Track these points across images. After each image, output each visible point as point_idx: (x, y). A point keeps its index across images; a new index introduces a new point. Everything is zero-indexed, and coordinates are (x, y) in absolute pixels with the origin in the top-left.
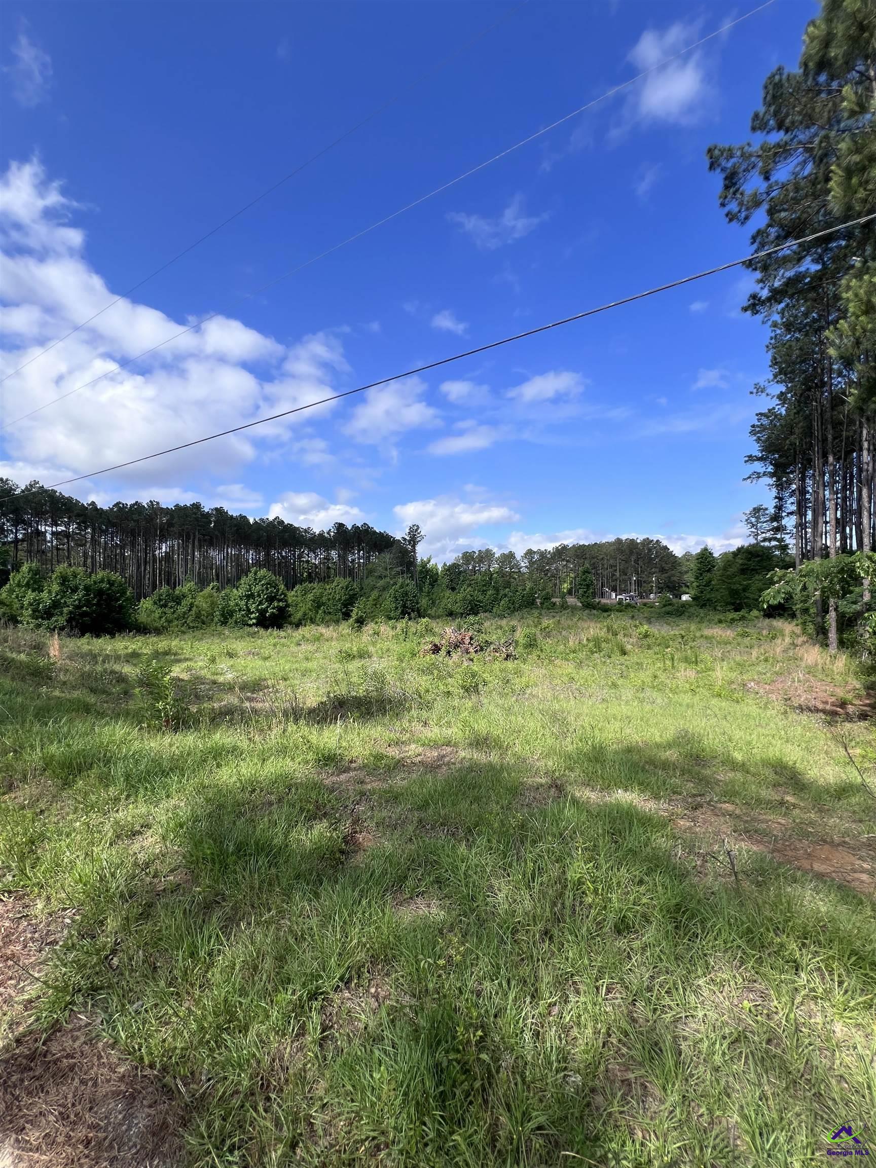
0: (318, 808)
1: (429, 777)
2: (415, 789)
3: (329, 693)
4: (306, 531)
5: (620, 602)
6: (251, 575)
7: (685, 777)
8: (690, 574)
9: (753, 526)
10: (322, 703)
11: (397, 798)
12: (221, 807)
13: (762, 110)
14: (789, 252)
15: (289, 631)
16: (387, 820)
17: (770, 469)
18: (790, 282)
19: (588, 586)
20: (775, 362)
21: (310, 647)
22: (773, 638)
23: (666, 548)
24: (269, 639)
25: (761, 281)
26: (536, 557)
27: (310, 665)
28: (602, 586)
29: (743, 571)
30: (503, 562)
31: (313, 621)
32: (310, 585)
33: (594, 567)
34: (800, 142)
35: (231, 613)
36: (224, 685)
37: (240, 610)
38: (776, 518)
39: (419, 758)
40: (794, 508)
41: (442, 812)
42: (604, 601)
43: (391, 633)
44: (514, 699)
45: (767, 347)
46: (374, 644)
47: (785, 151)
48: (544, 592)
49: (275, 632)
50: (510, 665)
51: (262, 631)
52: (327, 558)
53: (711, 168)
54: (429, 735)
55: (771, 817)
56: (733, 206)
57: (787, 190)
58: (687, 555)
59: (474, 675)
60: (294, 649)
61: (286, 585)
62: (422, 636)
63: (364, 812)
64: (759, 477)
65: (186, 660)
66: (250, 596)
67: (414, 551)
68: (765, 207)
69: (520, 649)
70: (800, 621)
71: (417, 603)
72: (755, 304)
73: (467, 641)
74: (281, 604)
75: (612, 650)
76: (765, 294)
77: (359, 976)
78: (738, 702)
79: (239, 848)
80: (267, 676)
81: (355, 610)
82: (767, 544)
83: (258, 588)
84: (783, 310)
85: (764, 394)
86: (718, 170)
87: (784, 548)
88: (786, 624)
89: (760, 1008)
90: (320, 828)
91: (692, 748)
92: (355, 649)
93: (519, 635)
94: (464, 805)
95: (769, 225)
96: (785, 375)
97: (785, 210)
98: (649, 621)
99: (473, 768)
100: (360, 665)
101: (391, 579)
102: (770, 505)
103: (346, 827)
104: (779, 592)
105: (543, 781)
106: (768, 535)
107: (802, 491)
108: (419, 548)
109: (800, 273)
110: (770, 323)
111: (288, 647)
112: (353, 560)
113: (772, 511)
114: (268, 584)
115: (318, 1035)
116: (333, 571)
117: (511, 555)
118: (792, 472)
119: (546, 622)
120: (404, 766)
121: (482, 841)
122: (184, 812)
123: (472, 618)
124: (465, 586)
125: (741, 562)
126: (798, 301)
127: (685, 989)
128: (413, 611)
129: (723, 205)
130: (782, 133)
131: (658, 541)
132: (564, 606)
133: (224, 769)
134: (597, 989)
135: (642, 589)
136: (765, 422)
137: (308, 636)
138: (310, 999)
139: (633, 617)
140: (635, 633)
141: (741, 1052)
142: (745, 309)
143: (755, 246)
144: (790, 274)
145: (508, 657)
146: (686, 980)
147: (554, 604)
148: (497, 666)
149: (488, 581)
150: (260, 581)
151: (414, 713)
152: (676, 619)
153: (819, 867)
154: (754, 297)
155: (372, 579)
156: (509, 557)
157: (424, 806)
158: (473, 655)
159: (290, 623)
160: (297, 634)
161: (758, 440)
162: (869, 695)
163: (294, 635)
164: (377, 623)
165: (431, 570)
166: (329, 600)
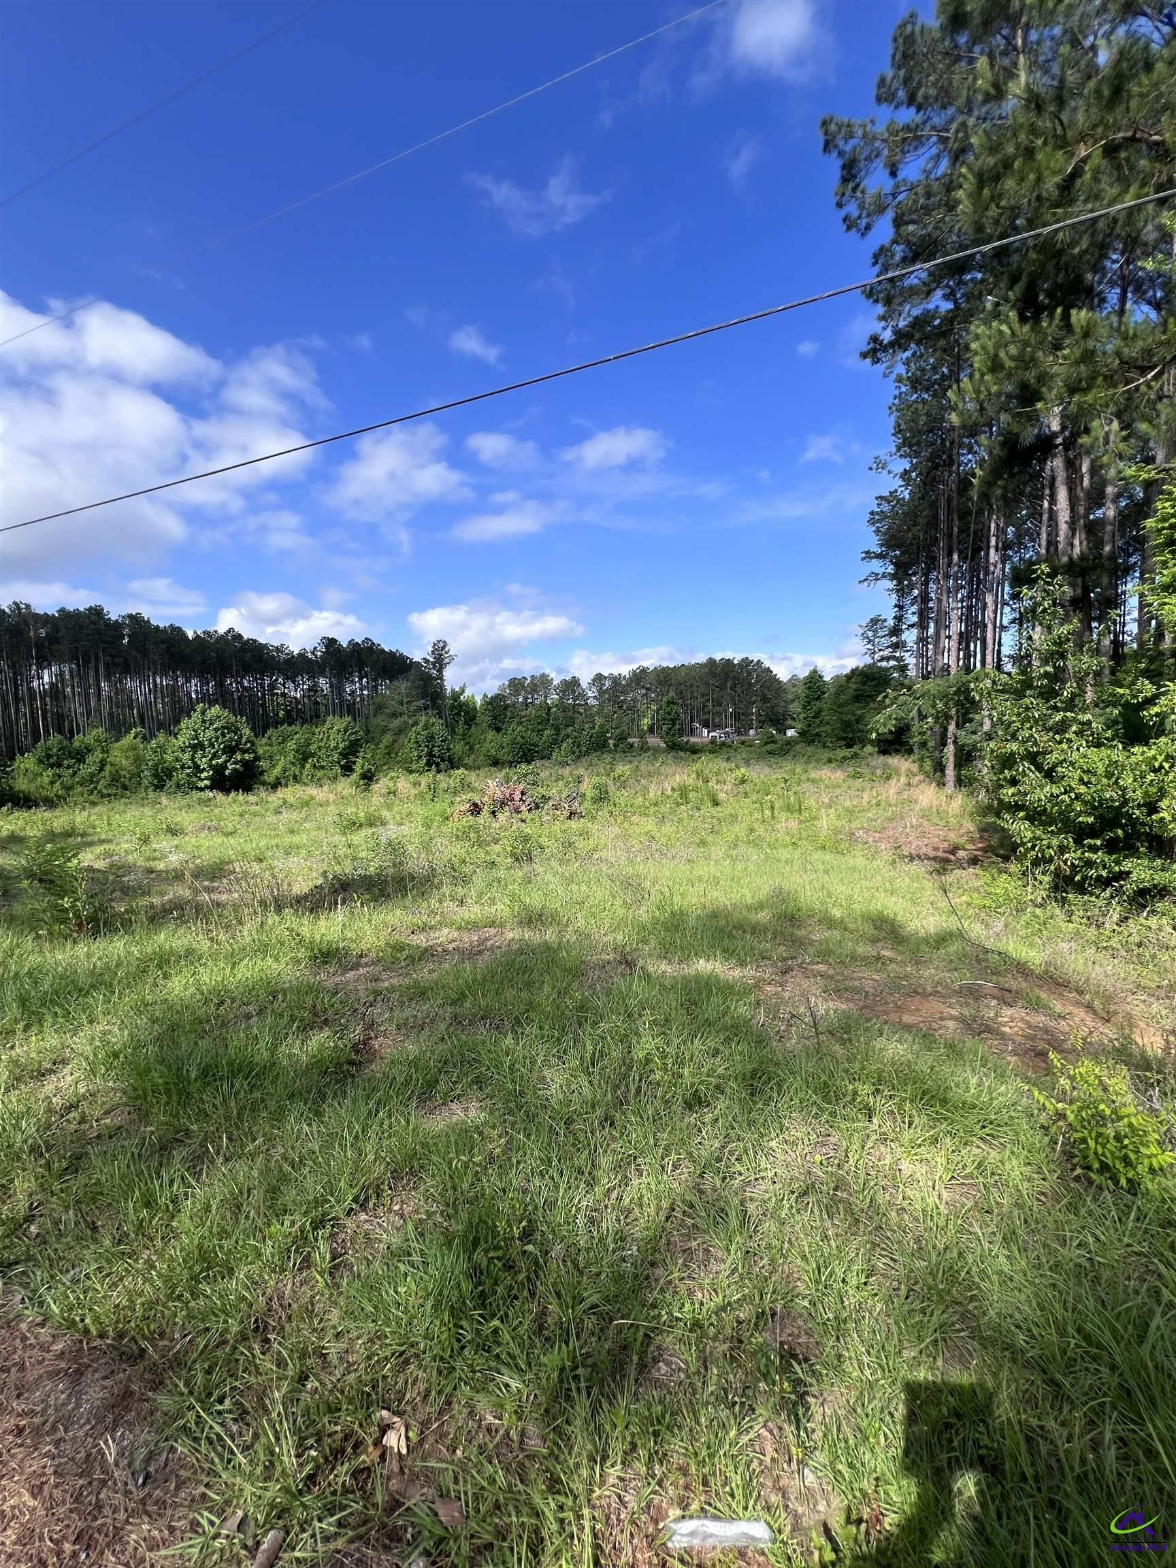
0: (316, 1015)
1: (467, 966)
2: (449, 980)
3: (326, 873)
4: (278, 649)
5: (713, 741)
6: (196, 716)
7: (777, 940)
8: (796, 704)
9: (869, 641)
10: (316, 887)
11: (424, 994)
12: (174, 1027)
13: (889, 72)
14: (916, 281)
15: (263, 795)
16: (411, 1020)
17: (891, 569)
18: (919, 323)
19: (673, 721)
20: (898, 430)
21: (295, 816)
22: (888, 778)
23: (768, 670)
24: (230, 805)
25: (883, 318)
26: (607, 684)
27: (296, 839)
28: (692, 721)
29: (857, 698)
30: (563, 692)
31: (296, 779)
32: (290, 729)
33: (680, 694)
34: (934, 128)
35: (169, 773)
36: (167, 872)
37: (183, 767)
38: (896, 631)
39: (454, 945)
40: (915, 619)
41: (483, 1004)
42: (693, 740)
43: (413, 791)
44: (577, 865)
45: (890, 408)
46: (389, 807)
47: (916, 137)
48: (618, 731)
49: (241, 797)
50: (574, 824)
51: (220, 797)
52: (314, 689)
53: (825, 149)
54: (467, 916)
55: (865, 974)
56: (852, 209)
57: (916, 194)
58: (794, 679)
59: (526, 839)
60: (271, 818)
61: (253, 729)
62: (455, 793)
63: (380, 1014)
64: (877, 580)
65: (102, 842)
66: (198, 747)
67: (441, 677)
68: (890, 214)
69: (587, 805)
70: (917, 757)
71: (449, 750)
72: (875, 350)
73: (517, 796)
74: (247, 756)
75: (702, 800)
76: (887, 336)
77: (378, 1195)
78: (843, 854)
79: (204, 1072)
80: (233, 857)
81: (360, 761)
82: (884, 664)
83: (209, 734)
84: (908, 360)
85: (885, 472)
86: (835, 154)
87: (903, 669)
88: (903, 760)
89: (830, 1159)
90: (320, 1040)
91: (787, 907)
92: (363, 814)
93: (587, 788)
94: (510, 994)
95: (895, 242)
96: (910, 446)
97: (913, 222)
98: (747, 763)
99: (525, 949)
100: (369, 834)
101: (410, 717)
102: (889, 614)
103: (356, 1032)
104: (890, 718)
105: (611, 957)
106: (886, 653)
107: (924, 598)
108: (448, 673)
109: (929, 311)
110: (893, 376)
111: (263, 816)
112: (353, 693)
113: (891, 622)
114: (224, 728)
115: (326, 1265)
116: (323, 708)
117: (575, 682)
118: (914, 574)
119: (622, 768)
120: (433, 954)
121: (531, 1030)
122: (119, 1037)
123: (523, 767)
124: (514, 725)
125: (854, 686)
126: (926, 348)
127: (755, 1153)
128: (443, 760)
129: (840, 205)
130: (913, 110)
131: (759, 661)
132: (644, 748)
133: (176, 979)
134: (663, 1167)
135: (741, 722)
136: (886, 508)
137: (291, 799)
138: (315, 1229)
139: (728, 758)
140: (731, 778)
141: (808, 1203)
142: (864, 356)
143: (877, 268)
144: (916, 312)
145: (572, 814)
146: (758, 1145)
147: (632, 746)
148: (557, 827)
149: (545, 717)
150: (211, 724)
151: (446, 890)
152: (779, 760)
153: (907, 1019)
154: (875, 339)
155: (383, 717)
156: (571, 685)
157: (460, 999)
158: (526, 815)
159: (264, 784)
160: (275, 798)
161: (877, 531)
162: (981, 837)
163: (270, 799)
164: (392, 778)
165: (466, 704)
166: (320, 748)
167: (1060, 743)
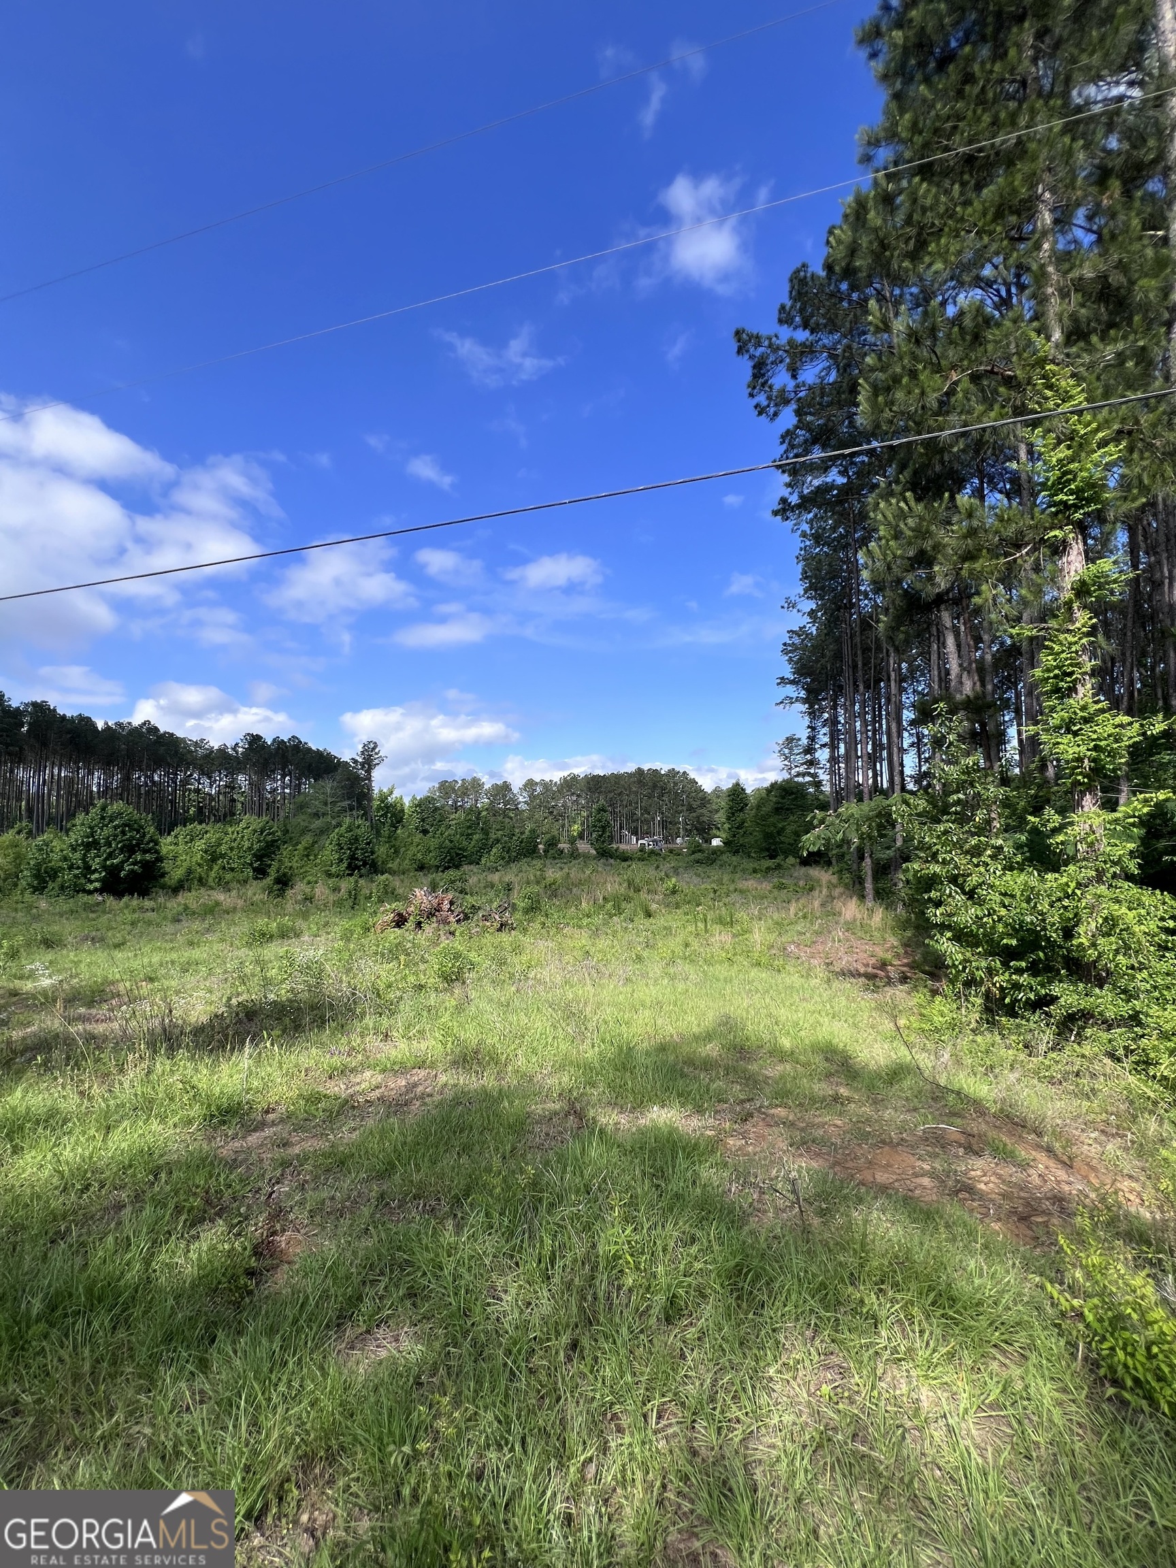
0: (208, 1202)
1: (393, 1121)
2: (374, 1145)
3: (229, 999)
4: (196, 744)
5: (642, 849)
6: (94, 811)
7: (731, 1077)
8: (720, 814)
9: (786, 758)
10: (216, 1016)
11: (343, 1163)
13: (789, 304)
15: (161, 900)
16: (328, 1203)
17: (803, 694)
18: (818, 491)
19: (604, 828)
20: (805, 577)
21: (197, 925)
22: (811, 889)
23: (694, 782)
24: (122, 911)
25: (789, 485)
26: (539, 789)
27: (195, 954)
28: (621, 828)
29: (778, 810)
30: (495, 796)
31: (202, 882)
32: (199, 827)
33: (611, 803)
34: (824, 346)
35: (53, 873)
36: (34, 996)
37: (71, 867)
38: (809, 750)
39: (377, 1093)
40: (826, 739)
41: (416, 1177)
42: (622, 847)
43: (332, 898)
44: (513, 989)
45: (797, 558)
46: (304, 916)
47: (812, 352)
48: (548, 836)
49: (135, 902)
50: (505, 938)
51: (111, 901)
52: (231, 787)
53: (738, 352)
54: (394, 1053)
55: (827, 1119)
56: (762, 399)
57: (813, 393)
58: (718, 791)
59: (457, 956)
60: (169, 928)
61: (158, 827)
62: (379, 902)
63: (289, 1195)
64: (791, 703)
66: (91, 845)
67: (369, 778)
68: (794, 406)
69: (519, 915)
70: (836, 869)
71: (372, 853)
72: (784, 509)
73: (446, 906)
74: (148, 857)
75: (635, 912)
76: (794, 499)
77: (281, 1500)
78: (779, 971)
79: (53, 1304)
80: (118, 977)
81: (275, 865)
82: (800, 779)
83: (106, 832)
84: (811, 520)
85: (795, 610)
86: (747, 356)
87: (818, 784)
88: (823, 872)
89: (839, 1390)
90: (212, 1238)
91: (735, 1037)
92: (275, 924)
93: (517, 895)
94: (448, 1161)
95: (797, 427)
96: (816, 591)
97: (810, 414)
98: (677, 872)
99: (460, 1099)
100: (282, 951)
101: (333, 818)
102: (803, 735)
103: (257, 1228)
104: (819, 837)
105: (557, 1106)
106: (801, 769)
107: (833, 722)
108: (376, 774)
109: (827, 483)
110: (799, 532)
111: (158, 925)
112: (274, 791)
113: (805, 741)
114: (126, 825)
116: (239, 806)
117: (506, 787)
118: (824, 699)
119: (552, 876)
120: (353, 1107)
121: (476, 1218)
123: (452, 873)
124: (442, 828)
125: (774, 799)
126: (825, 512)
127: (753, 1387)
128: (366, 865)
129: (751, 395)
130: (807, 333)
131: (685, 773)
132: (574, 855)
133: (28, 1155)
134: (645, 1416)
135: (668, 831)
136: (797, 640)
137: (193, 906)
139: (658, 867)
140: (662, 888)
141: (826, 1463)
142: (775, 513)
143: (785, 446)
144: (816, 483)
145: (503, 926)
146: (755, 1374)
147: (562, 852)
148: (488, 939)
149: (475, 821)
150: (111, 821)
151: (369, 1021)
152: (707, 869)
153: (882, 1177)
154: (783, 500)
155: (303, 817)
156: (504, 789)
157: (386, 1172)
158: (454, 926)
159: (163, 887)
160: (175, 904)
161: (790, 660)
162: (906, 952)
163: (169, 905)
164: (309, 883)
165: (393, 806)
166: (231, 849)
167: (977, 866)
